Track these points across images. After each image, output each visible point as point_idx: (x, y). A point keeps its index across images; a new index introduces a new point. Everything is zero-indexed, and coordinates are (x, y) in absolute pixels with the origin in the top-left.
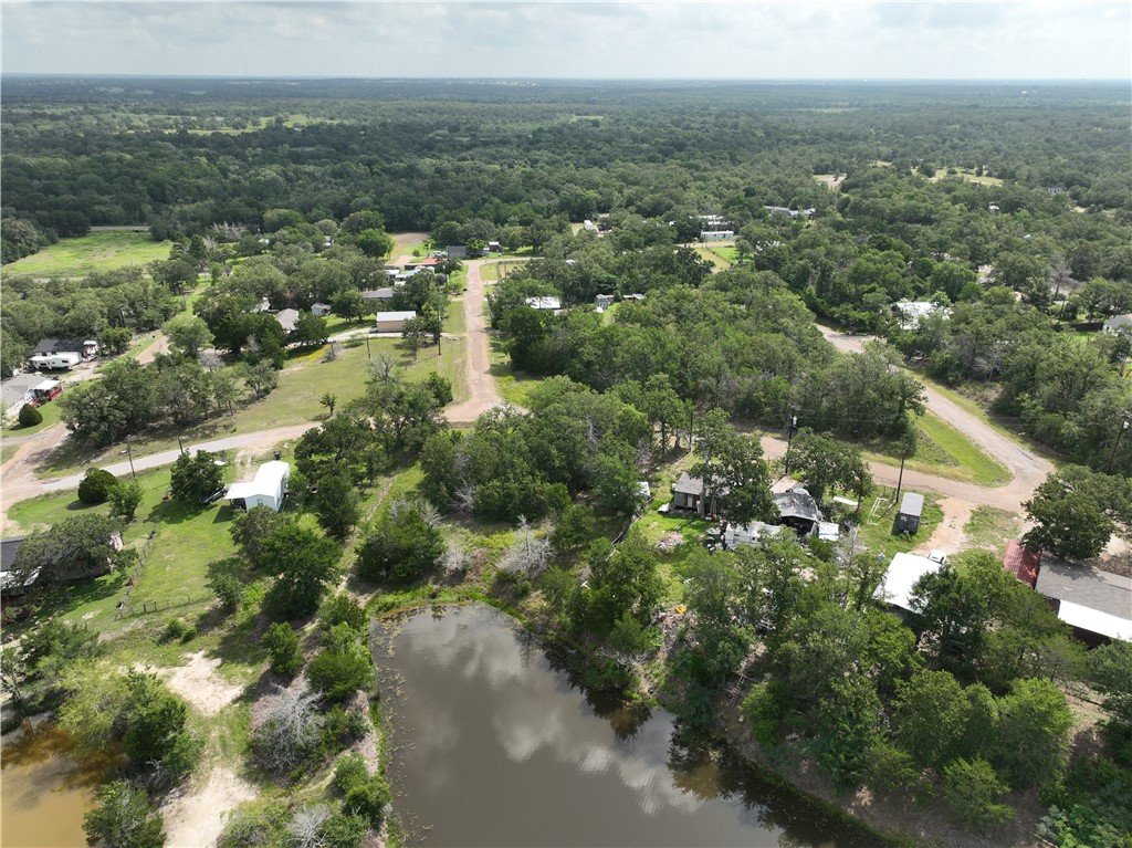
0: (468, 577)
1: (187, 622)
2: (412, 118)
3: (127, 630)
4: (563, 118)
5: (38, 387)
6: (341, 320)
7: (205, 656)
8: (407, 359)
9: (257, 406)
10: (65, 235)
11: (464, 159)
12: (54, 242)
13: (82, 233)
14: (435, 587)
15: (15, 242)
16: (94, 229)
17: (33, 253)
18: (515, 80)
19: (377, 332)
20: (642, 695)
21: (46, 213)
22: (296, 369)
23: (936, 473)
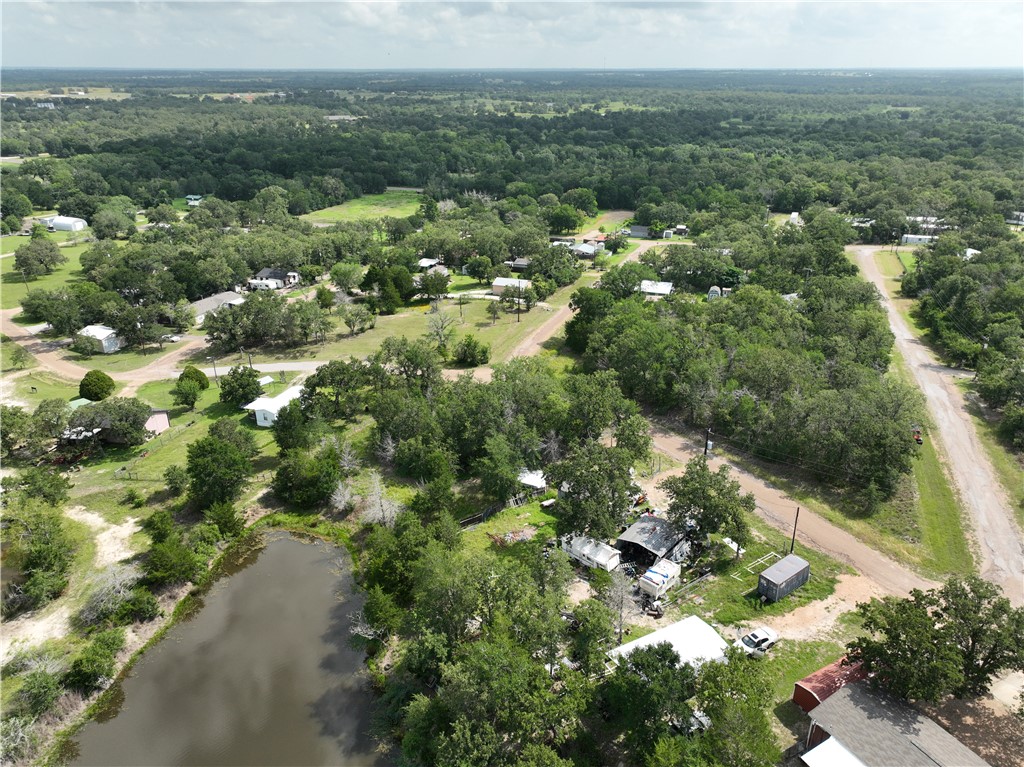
0: (349, 517)
1: (144, 494)
2: (716, 107)
3: (111, 488)
4: (872, 110)
5: (232, 302)
6: (476, 281)
7: (136, 523)
8: (489, 321)
9: (349, 341)
10: (369, 192)
11: (726, 146)
12: (357, 196)
13: (380, 191)
14: (322, 518)
15: (327, 194)
16: (388, 188)
17: (338, 204)
18: (850, 71)
19: (492, 294)
20: (378, 668)
21: (360, 175)
22: (402, 316)
23: (875, 545)
